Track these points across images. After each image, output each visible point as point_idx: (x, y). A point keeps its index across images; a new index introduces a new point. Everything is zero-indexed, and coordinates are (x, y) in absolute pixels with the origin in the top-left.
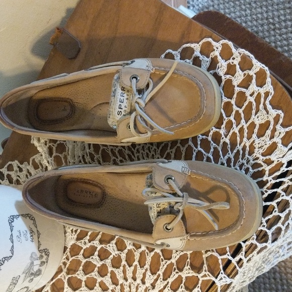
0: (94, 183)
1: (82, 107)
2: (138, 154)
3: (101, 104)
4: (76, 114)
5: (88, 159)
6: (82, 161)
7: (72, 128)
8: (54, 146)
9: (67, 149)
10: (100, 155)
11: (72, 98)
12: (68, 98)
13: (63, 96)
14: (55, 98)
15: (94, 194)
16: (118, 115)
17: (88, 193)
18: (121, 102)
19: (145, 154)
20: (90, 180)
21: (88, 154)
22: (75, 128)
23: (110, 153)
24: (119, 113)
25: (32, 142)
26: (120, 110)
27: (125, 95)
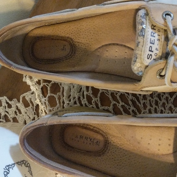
0: (95, 129)
1: (84, 47)
2: (144, 101)
3: (106, 45)
4: (76, 55)
5: (84, 101)
6: (78, 102)
7: (73, 69)
8: (48, 85)
9: (61, 89)
10: (98, 99)
11: (72, 37)
12: (68, 38)
13: (63, 35)
14: (53, 36)
15: (95, 141)
16: (148, 59)
17: (89, 140)
18: (152, 43)
19: (154, 102)
20: (91, 126)
21: (85, 97)
22: (77, 70)
23: (110, 97)
24: (149, 56)
25: (24, 80)
26: (150, 53)
27: (156, 35)
